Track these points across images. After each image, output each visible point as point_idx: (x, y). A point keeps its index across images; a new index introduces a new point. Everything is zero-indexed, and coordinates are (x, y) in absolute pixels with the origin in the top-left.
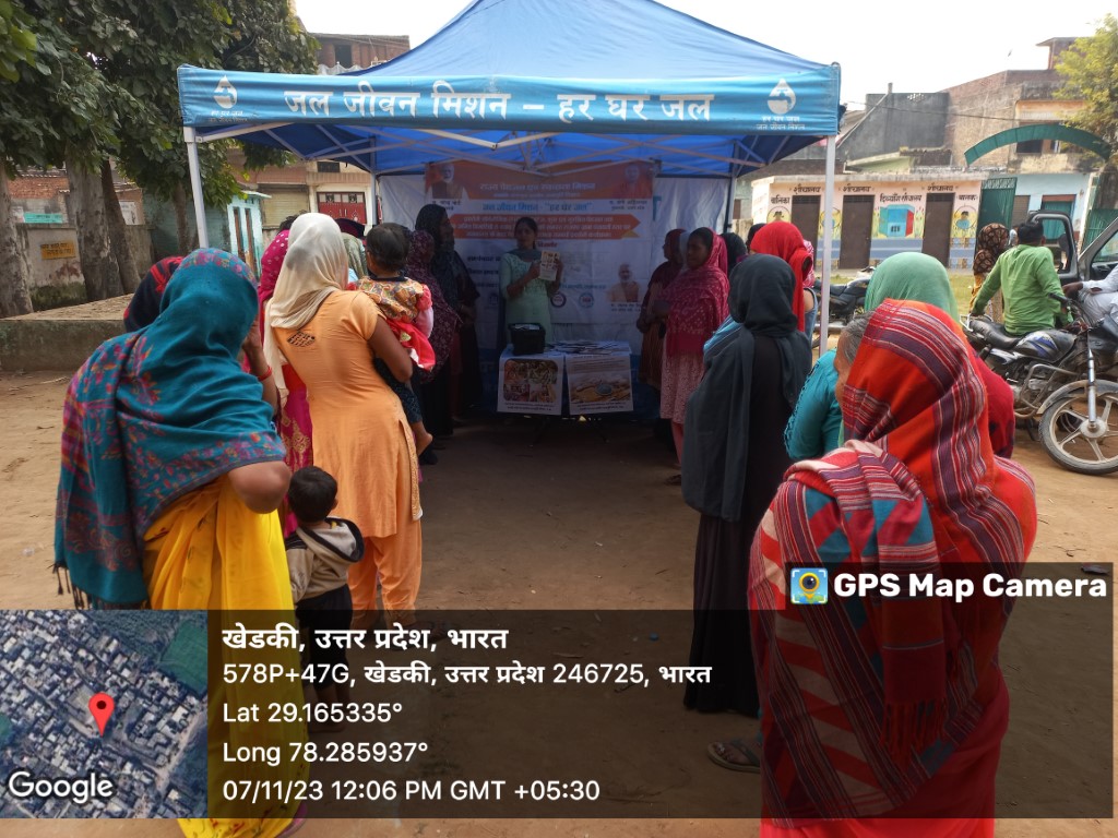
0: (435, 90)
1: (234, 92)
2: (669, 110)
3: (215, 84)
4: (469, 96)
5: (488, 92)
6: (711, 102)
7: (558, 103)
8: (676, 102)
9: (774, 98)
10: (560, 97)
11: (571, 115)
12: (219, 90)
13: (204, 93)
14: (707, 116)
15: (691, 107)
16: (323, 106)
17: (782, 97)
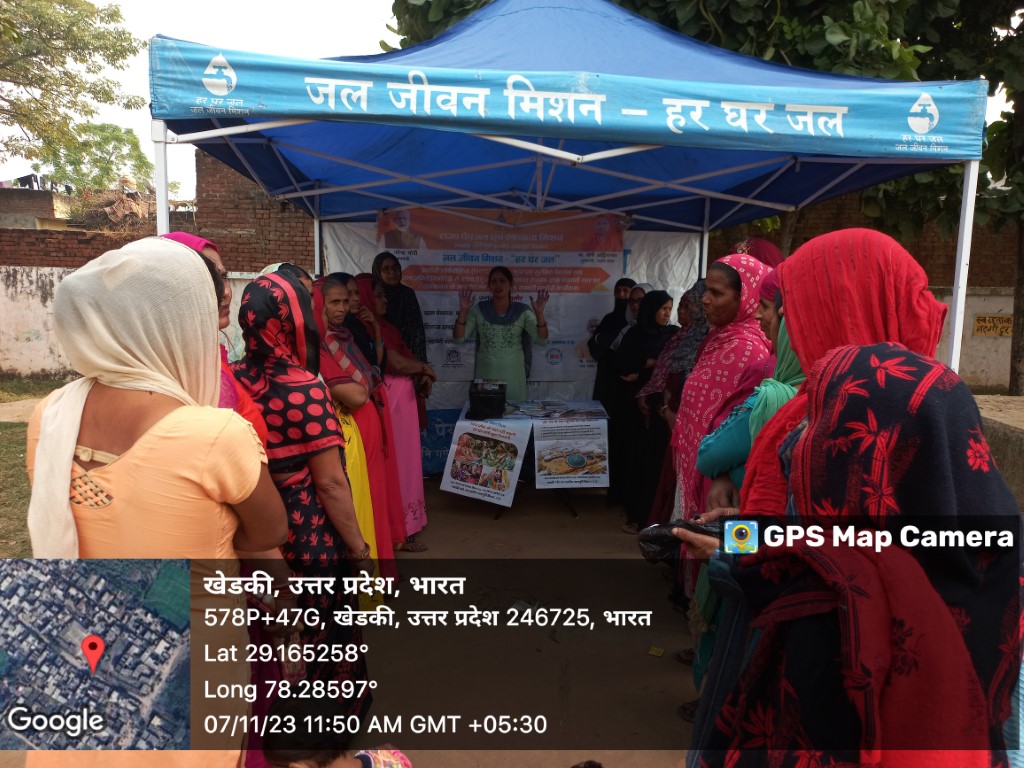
0: (510, 87)
1: (233, 77)
2: (797, 123)
3: (205, 63)
4: (552, 96)
5: (576, 91)
6: (844, 116)
7: (664, 108)
8: (805, 114)
9: (915, 115)
10: (666, 101)
11: (682, 123)
12: (211, 71)
13: (189, 74)
14: (840, 132)
15: (822, 120)
16: (359, 99)
17: (923, 114)
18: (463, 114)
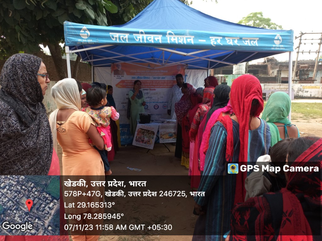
0: (168, 34)
1: (89, 33)
2: (245, 43)
3: (80, 29)
4: (179, 37)
5: (186, 35)
6: (258, 40)
7: (210, 39)
8: (247, 40)
9: (276, 40)
10: (210, 37)
11: (215, 43)
12: (82, 31)
13: (76, 32)
14: (257, 45)
15: (252, 42)
16: (126, 39)
17: (278, 39)
18: (155, 42)
